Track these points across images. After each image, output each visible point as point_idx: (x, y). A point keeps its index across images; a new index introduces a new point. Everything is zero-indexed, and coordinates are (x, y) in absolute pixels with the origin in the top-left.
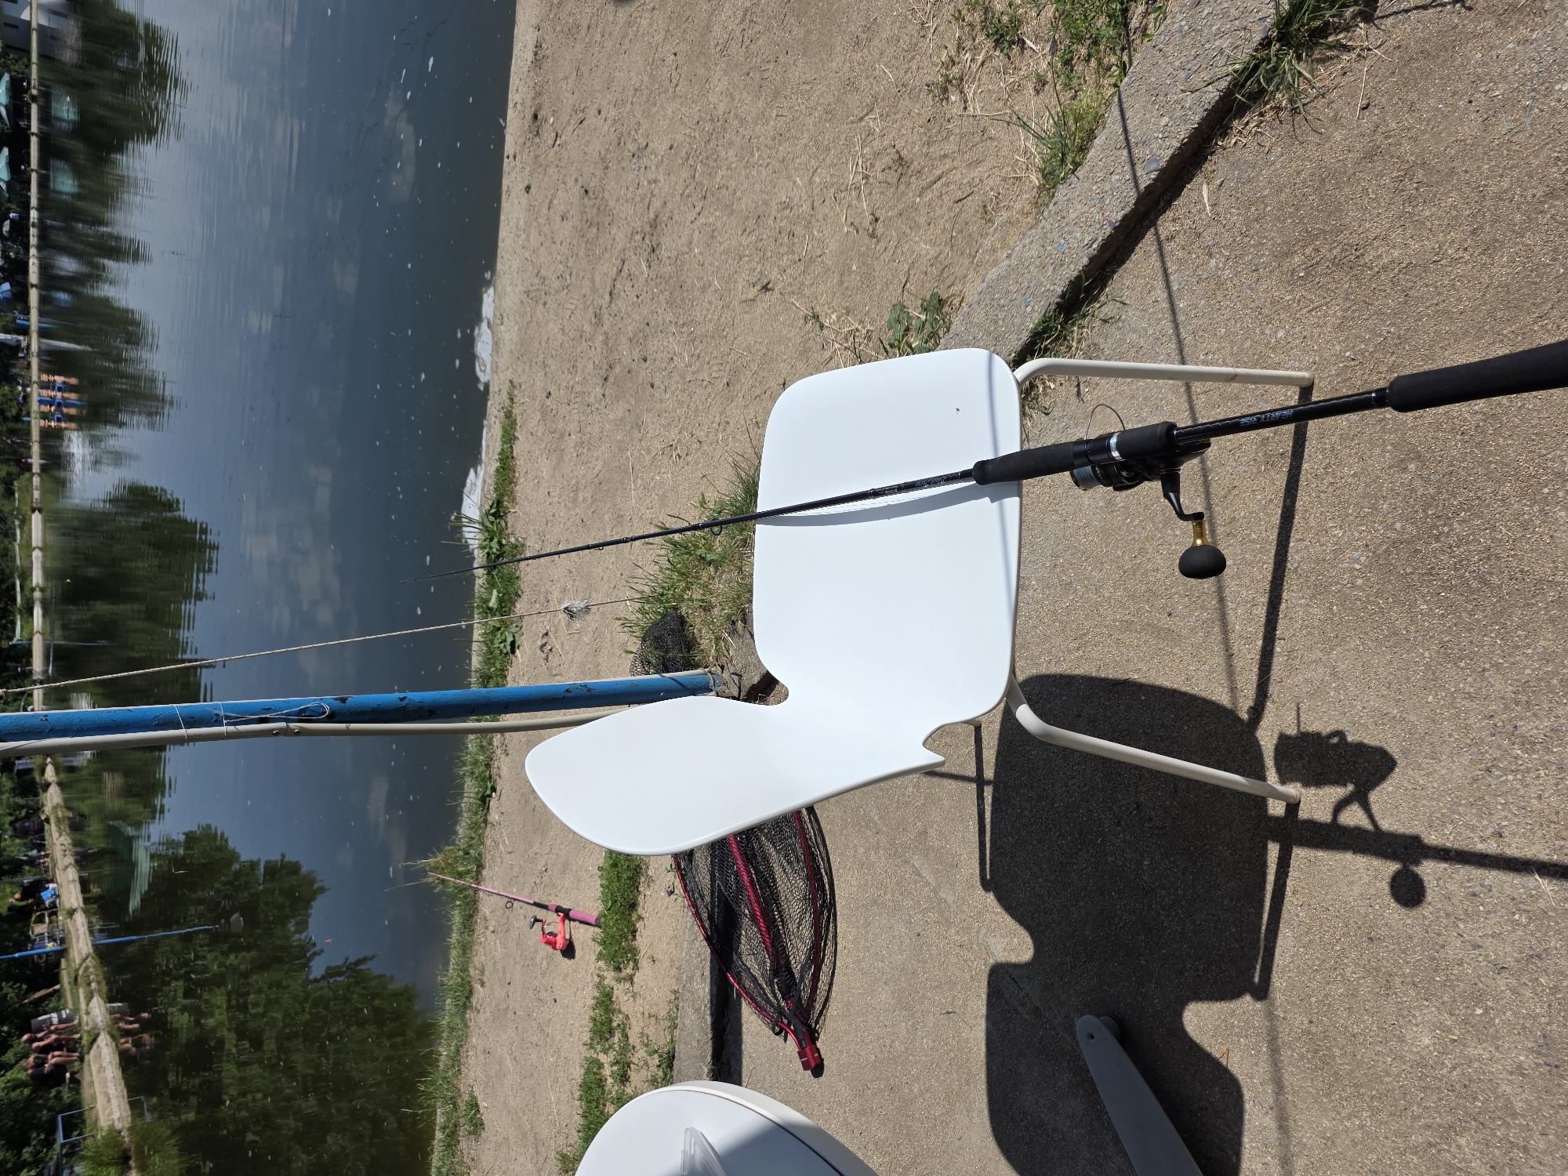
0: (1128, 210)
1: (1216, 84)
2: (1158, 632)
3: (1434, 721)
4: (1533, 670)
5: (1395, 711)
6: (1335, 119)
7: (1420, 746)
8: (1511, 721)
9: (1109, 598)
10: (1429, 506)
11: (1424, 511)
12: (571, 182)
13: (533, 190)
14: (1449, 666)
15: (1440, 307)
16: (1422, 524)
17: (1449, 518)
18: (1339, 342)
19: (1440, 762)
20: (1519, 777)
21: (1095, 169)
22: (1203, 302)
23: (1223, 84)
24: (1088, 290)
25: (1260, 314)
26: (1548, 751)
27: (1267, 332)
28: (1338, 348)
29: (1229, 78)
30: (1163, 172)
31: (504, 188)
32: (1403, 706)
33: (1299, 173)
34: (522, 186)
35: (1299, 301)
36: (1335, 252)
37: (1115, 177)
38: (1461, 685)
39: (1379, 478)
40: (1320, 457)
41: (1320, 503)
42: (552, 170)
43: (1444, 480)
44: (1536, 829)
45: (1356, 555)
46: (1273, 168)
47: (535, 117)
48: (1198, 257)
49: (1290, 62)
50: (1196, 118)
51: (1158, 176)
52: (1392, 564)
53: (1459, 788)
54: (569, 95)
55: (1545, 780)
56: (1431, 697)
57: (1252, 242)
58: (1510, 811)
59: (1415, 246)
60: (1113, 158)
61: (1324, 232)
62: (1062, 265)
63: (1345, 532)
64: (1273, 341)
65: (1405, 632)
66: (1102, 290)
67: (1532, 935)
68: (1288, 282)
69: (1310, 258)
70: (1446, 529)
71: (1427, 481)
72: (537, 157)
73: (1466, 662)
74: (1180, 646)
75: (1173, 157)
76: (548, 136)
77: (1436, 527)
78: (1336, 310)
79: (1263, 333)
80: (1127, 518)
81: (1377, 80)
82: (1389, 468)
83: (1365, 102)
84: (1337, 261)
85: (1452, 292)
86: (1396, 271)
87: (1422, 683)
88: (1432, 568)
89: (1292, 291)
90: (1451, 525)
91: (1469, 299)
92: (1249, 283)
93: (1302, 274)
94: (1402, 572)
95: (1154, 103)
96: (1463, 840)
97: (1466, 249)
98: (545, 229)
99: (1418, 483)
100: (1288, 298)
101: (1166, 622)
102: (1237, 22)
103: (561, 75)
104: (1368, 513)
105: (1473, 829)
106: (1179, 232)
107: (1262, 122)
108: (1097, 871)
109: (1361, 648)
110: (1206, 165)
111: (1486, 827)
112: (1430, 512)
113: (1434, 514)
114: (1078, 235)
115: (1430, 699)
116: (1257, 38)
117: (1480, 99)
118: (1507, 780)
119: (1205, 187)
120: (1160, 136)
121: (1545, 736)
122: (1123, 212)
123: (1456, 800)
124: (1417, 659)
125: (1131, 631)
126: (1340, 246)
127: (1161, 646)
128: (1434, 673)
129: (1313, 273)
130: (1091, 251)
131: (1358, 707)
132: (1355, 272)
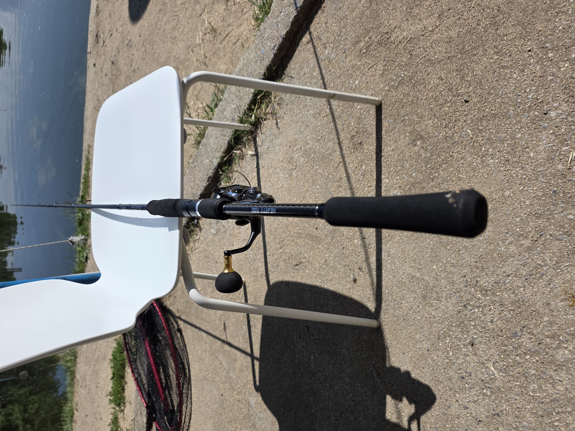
0: (288, 29)
2: (312, 238)
3: (437, 280)
4: (484, 249)
5: (418, 275)
7: (431, 293)
8: (474, 278)
9: (292, 222)
10: (428, 163)
11: (426, 166)
12: (108, 60)
13: (96, 66)
14: (442, 248)
15: (427, 58)
16: (425, 173)
17: (437, 169)
18: (382, 83)
19: (442, 302)
20: (481, 310)
21: (275, 12)
22: (323, 72)
24: (276, 72)
25: (348, 73)
26: (494, 294)
27: (351, 82)
28: (382, 86)
30: (301, 8)
31: (88, 66)
32: (422, 272)
33: (360, 1)
34: (93, 64)
35: (364, 64)
36: (378, 38)
37: (282, 14)
38: (449, 259)
39: (404, 150)
42: (103, 56)
43: (435, 148)
44: (491, 339)
46: (349, 1)
47: (97, 36)
48: (320, 50)
51: (299, 10)
53: (452, 316)
54: (107, 25)
55: (494, 312)
56: (435, 266)
57: (343, 39)
58: (477, 330)
59: (413, 29)
60: (281, 5)
61: (373, 28)
62: (263, 60)
63: (390, 181)
64: (354, 86)
66: (283, 73)
67: (494, 402)
68: (359, 56)
69: (368, 42)
70: (436, 174)
71: (426, 150)
72: (97, 52)
73: (450, 246)
74: (321, 244)
75: (305, 0)
76: (101, 43)
77: (432, 174)
78: (380, 67)
79: (349, 83)
80: (297, 182)
82: (409, 144)
84: (379, 42)
86: (405, 43)
87: (430, 259)
89: (360, 60)
90: (439, 172)
91: (440, 52)
92: (342, 59)
93: (364, 51)
96: (455, 346)
98: (100, 81)
99: (422, 151)
100: (359, 64)
101: (315, 232)
103: (105, 18)
104: (400, 169)
105: (460, 340)
108: (292, 362)
111: (466, 339)
112: (428, 166)
113: (430, 167)
114: (269, 44)
118: (474, 312)
119: (322, 15)
121: (492, 286)
122: (286, 30)
123: (450, 323)
124: (427, 246)
125: (301, 238)
126: (380, 34)
127: (314, 245)
128: (435, 253)
129: (369, 50)
130: (274, 51)
131: (401, 273)
132: (387, 46)
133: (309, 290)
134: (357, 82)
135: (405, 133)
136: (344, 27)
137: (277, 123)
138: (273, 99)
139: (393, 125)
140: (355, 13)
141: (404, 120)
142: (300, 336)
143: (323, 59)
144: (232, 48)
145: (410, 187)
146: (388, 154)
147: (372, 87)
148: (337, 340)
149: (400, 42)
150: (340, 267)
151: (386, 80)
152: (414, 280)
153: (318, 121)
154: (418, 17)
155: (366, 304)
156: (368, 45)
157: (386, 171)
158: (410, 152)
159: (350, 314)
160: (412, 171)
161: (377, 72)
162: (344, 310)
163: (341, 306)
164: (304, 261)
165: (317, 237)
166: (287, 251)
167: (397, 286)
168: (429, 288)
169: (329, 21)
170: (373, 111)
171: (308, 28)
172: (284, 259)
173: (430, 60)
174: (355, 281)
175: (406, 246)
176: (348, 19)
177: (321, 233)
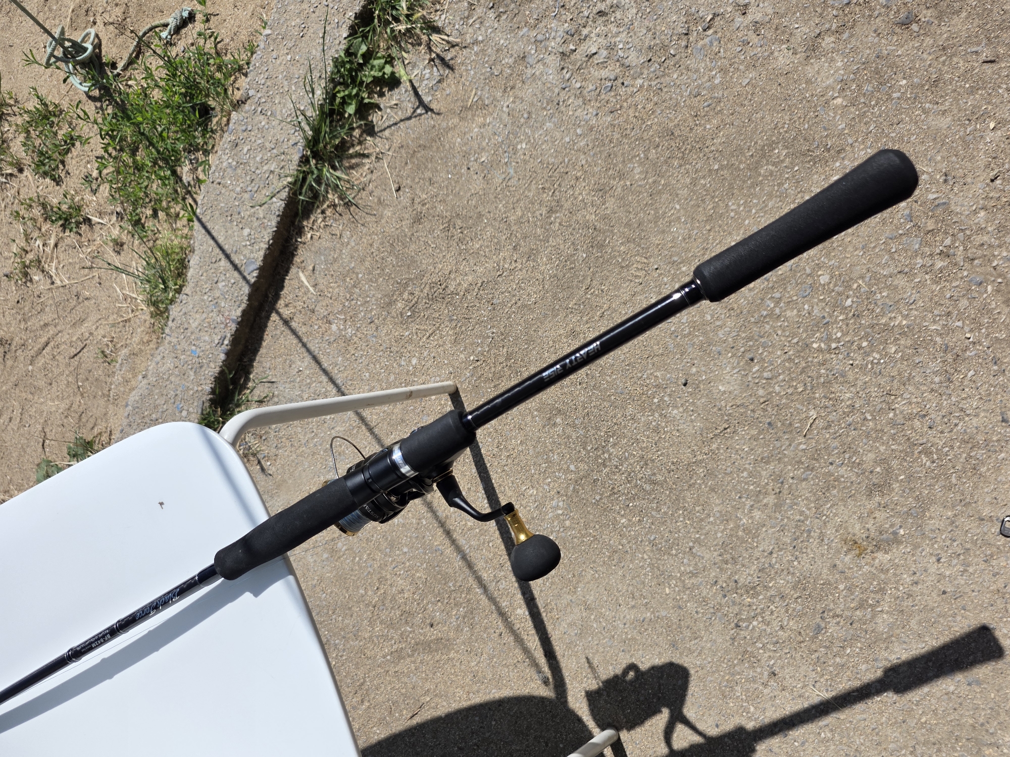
0: (244, 306)
1: (278, 195)
2: (428, 646)
3: (680, 608)
4: (722, 532)
5: (648, 614)
6: (380, 202)
7: (682, 633)
8: (730, 578)
9: (371, 637)
10: (586, 443)
11: (584, 449)
14: (666, 557)
15: (519, 304)
16: (588, 458)
17: (604, 447)
18: (461, 352)
19: (702, 638)
20: (760, 619)
21: (199, 284)
22: (340, 359)
23: (284, 194)
24: (235, 381)
25: (391, 352)
26: (766, 588)
27: (403, 363)
28: (462, 356)
29: (287, 189)
30: (261, 269)
32: (652, 607)
33: (371, 245)
35: (417, 333)
36: (425, 291)
37: (220, 285)
38: (682, 568)
39: (540, 438)
40: (490, 440)
41: (508, 475)
43: (586, 421)
44: (794, 654)
45: (554, 503)
46: (349, 247)
48: (320, 327)
49: (328, 171)
50: (272, 223)
51: (259, 273)
52: (583, 499)
53: (727, 652)
55: (778, 612)
56: (667, 589)
57: (359, 303)
58: (770, 650)
59: (481, 270)
60: (213, 271)
61: (410, 279)
62: (201, 367)
63: (537, 489)
64: (411, 368)
65: (621, 547)
66: (247, 379)
67: (841, 743)
68: (401, 323)
69: (409, 300)
70: (606, 455)
71: (574, 426)
73: (675, 549)
74: (454, 649)
75: (265, 256)
77: (599, 457)
79: (400, 366)
80: (355, 558)
81: (397, 170)
82: (544, 427)
83: (396, 186)
84: (430, 296)
85: (521, 292)
86: (476, 290)
87: (655, 581)
88: (613, 488)
89: (407, 329)
90: (608, 451)
91: (535, 293)
92: (371, 333)
93: (409, 314)
94: (594, 501)
95: (231, 221)
96: (753, 694)
97: (516, 261)
99: (569, 430)
100: (407, 333)
101: (431, 634)
102: (275, 151)
104: (546, 467)
105: (754, 680)
106: (294, 314)
107: (325, 218)
109: (597, 576)
110: (295, 259)
111: (761, 674)
112: (589, 448)
113: (592, 448)
114: (207, 338)
115: (667, 590)
116: (296, 157)
117: (475, 166)
118: (754, 627)
119: (301, 274)
120: (248, 243)
121: (758, 577)
122: (241, 309)
123: (730, 663)
124: (641, 564)
125: (404, 658)
126: (427, 286)
127: (437, 658)
128: (658, 569)
129: (417, 310)
130: (224, 347)
131: (620, 626)
132: (447, 300)
134: (414, 361)
147: (446, 362)
149: (467, 291)
151: (466, 347)
152: (646, 626)
156: (411, 305)
158: (551, 438)
160: (566, 463)
161: (446, 339)
164: (428, 699)
165: (439, 640)
166: (380, 699)
167: (623, 651)
168: (674, 627)
172: (379, 720)
173: (526, 306)
174: (547, 681)
175: (609, 580)
176: (357, 273)
177: (445, 628)
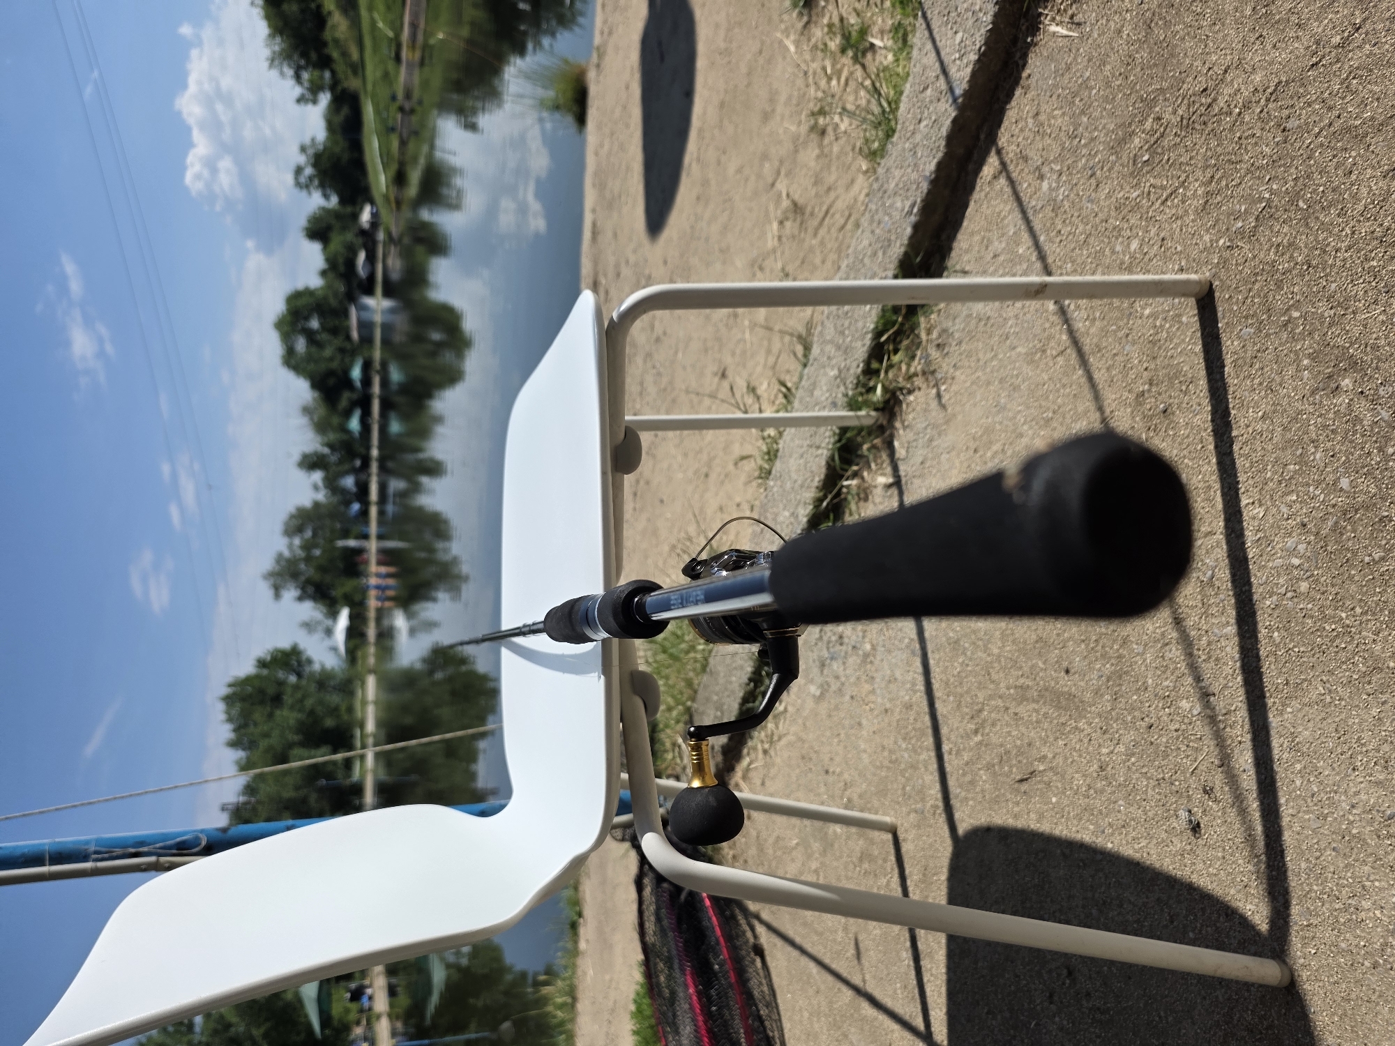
2: (1056, 698)
18: (1207, 230)
27: (1118, 248)
30: (967, 96)
35: (1149, 192)
48: (1029, 185)
50: (988, 18)
57: (1083, 142)
59: (1282, 57)
60: (919, 103)
62: (889, 245)
66: (941, 263)
68: (1132, 174)
74: (1085, 717)
75: (974, 74)
78: (1196, 188)
84: (1185, 122)
85: (1348, 98)
86: (1263, 102)
89: (1137, 185)
92: (1088, 194)
93: (1146, 158)
95: (947, 23)
99: (1362, 407)
100: (1135, 194)
101: (1066, 684)
103: (607, 243)
129: (1159, 150)
130: (913, 219)
131: (1344, 804)
133: (1063, 854)
134: (1134, 245)
135: (1297, 361)
136: (1083, 112)
137: (939, 396)
138: (923, 336)
139: (1255, 344)
140: (1108, 67)
141: (1289, 321)
142: (1051, 996)
143: (1038, 207)
144: (837, 239)
145: (1336, 523)
146: (1250, 429)
147: (1179, 248)
148: (1160, 1017)
149: (1246, 106)
150: (1147, 786)
151: (1217, 221)
153: (1043, 371)
154: (1294, 19)
155: (1240, 905)
156: (1153, 140)
157: (1251, 482)
158: (1321, 415)
159: (1191, 935)
160: (1335, 471)
161: (1190, 205)
162: (1172, 922)
163: (1162, 910)
164: (1041, 768)
166: (994, 739)
167: (1334, 849)
169: (1044, 107)
170: (1190, 314)
171: (992, 139)
172: (988, 763)
173: (1349, 130)
174: (1196, 828)
176: (1092, 88)
177: (1082, 684)
